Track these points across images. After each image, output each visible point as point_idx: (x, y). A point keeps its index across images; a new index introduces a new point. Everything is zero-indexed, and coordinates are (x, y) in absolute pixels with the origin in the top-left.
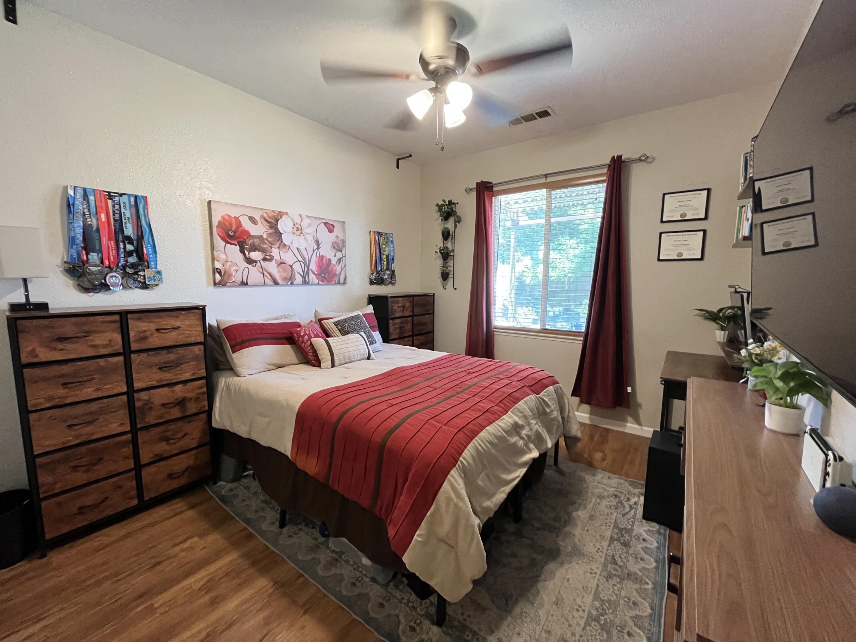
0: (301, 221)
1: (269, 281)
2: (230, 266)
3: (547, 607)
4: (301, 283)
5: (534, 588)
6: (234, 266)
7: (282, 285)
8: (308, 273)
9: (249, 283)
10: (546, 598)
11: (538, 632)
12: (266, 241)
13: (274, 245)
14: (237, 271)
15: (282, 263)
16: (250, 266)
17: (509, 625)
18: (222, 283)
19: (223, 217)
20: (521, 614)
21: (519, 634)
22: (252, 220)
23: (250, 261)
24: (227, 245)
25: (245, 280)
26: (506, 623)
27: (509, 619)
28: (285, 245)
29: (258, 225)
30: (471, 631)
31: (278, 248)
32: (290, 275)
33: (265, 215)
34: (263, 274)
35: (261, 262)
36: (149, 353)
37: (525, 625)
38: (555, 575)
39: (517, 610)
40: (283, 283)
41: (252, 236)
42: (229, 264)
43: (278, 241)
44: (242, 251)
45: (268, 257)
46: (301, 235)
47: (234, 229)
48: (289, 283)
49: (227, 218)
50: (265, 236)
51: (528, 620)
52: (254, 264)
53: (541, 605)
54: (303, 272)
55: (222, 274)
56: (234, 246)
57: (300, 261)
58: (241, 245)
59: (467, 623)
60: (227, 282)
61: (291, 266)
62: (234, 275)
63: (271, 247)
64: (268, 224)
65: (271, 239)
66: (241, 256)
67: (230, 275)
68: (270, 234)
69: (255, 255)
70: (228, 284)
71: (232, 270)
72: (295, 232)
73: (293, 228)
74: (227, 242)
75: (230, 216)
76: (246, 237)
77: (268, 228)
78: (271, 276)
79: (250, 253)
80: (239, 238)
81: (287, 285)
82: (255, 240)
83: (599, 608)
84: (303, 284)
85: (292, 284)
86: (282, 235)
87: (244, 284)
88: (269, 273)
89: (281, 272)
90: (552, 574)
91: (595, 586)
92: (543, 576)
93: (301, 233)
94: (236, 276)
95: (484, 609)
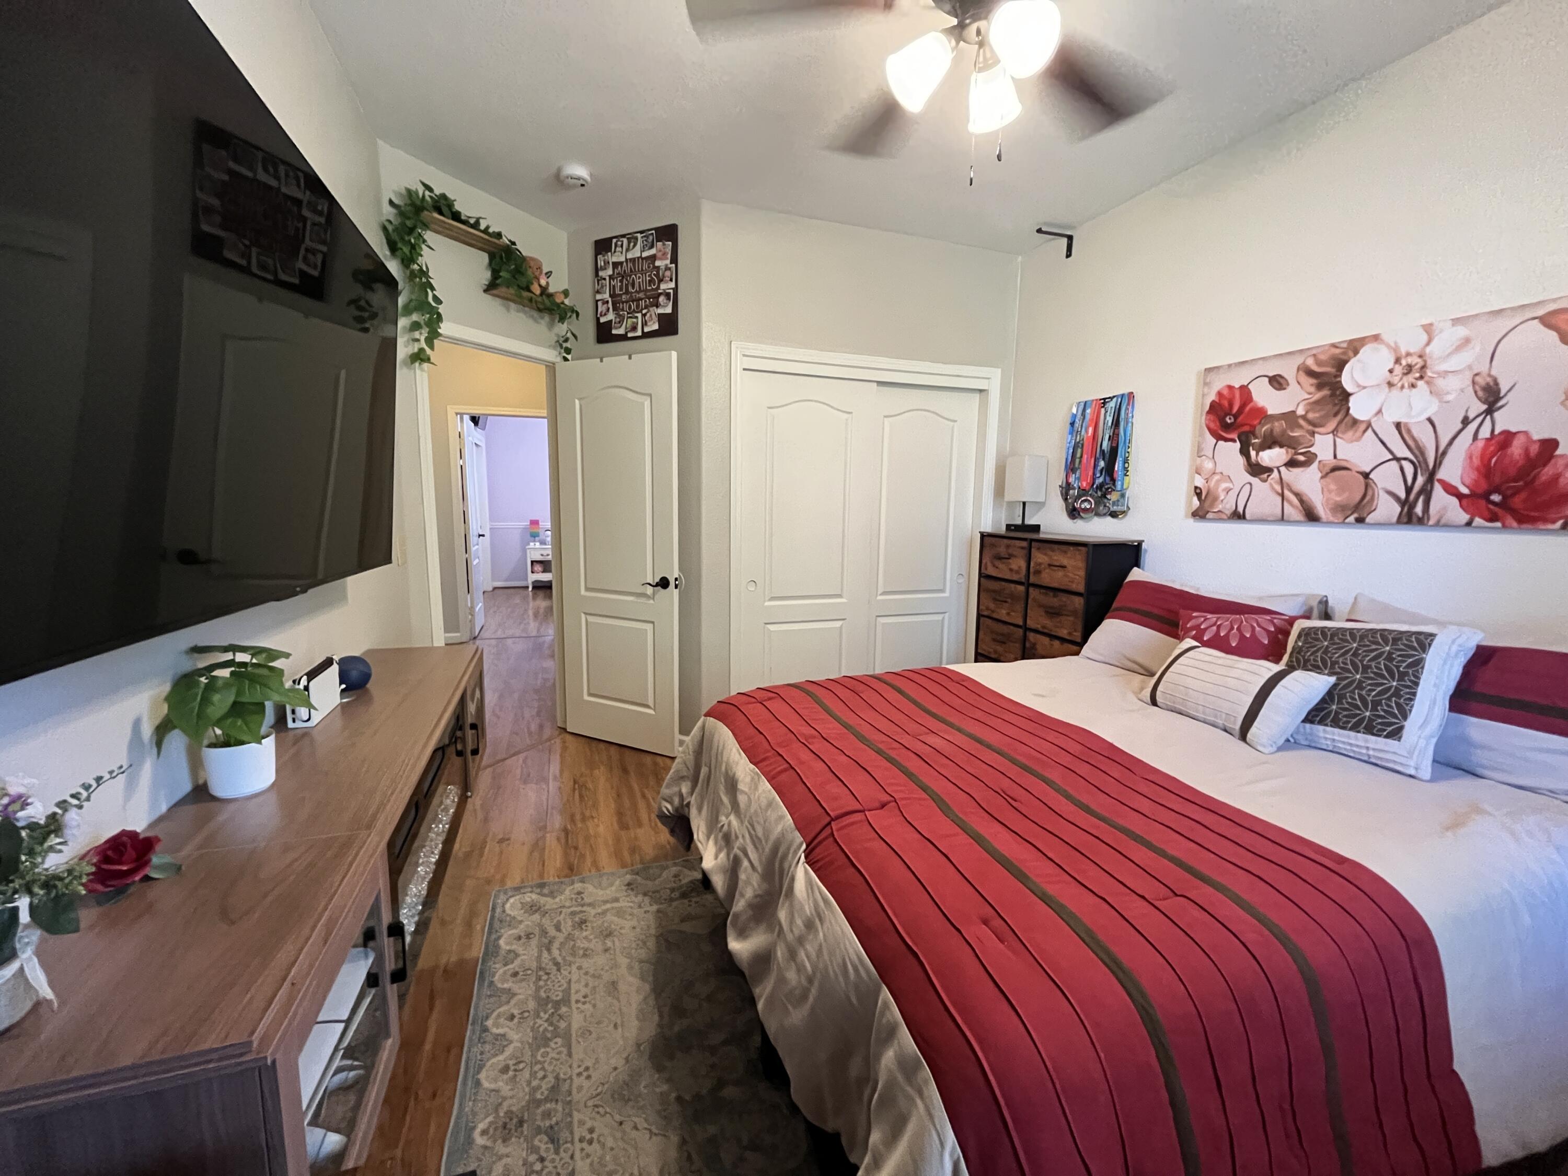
0: (1428, 344)
1: (1293, 512)
2: (1218, 482)
3: (623, 970)
4: (1395, 519)
5: (651, 979)
6: (1225, 481)
7: (1329, 523)
8: (1427, 492)
9: (1248, 516)
10: (631, 979)
11: (617, 943)
12: (1302, 422)
13: (1321, 426)
14: (1228, 491)
15: (1335, 469)
16: (1255, 481)
17: (649, 927)
18: (1200, 513)
19: (1220, 394)
20: (644, 943)
21: (634, 928)
22: (1277, 382)
23: (1257, 470)
24: (1221, 443)
25: (1240, 510)
26: (653, 926)
27: (653, 931)
28: (1355, 422)
29: (1289, 389)
30: (676, 899)
31: (1334, 432)
32: (1358, 497)
33: (1310, 362)
34: (1282, 495)
35: (1283, 469)
36: (1042, 591)
37: (633, 939)
38: (638, 1018)
39: (651, 943)
40: (1331, 519)
41: (1272, 416)
42: (1217, 477)
43: (1336, 415)
44: (1244, 452)
45: (1301, 458)
46: (1420, 383)
47: (1235, 409)
48: (1351, 519)
49: (1225, 392)
50: (1301, 411)
51: (634, 945)
52: (1265, 475)
53: (630, 968)
54: (1409, 490)
55: (1203, 497)
56: (1230, 443)
57: (1398, 459)
58: (1243, 438)
59: (686, 901)
60: (1208, 512)
61: (1366, 475)
62: (1222, 497)
63: (1313, 434)
64: (1314, 381)
65: (1317, 415)
66: (1241, 460)
67: (1216, 499)
68: (1317, 403)
69: (1272, 457)
70: (1210, 516)
71: (1220, 490)
72: (1395, 380)
73: (1391, 371)
74: (1219, 438)
75: (1230, 388)
76: (1256, 422)
77: (1312, 389)
78: (1302, 501)
79: (1261, 453)
80: (1243, 425)
81: (1343, 522)
82: (1276, 424)
83: (558, 1021)
84: (1399, 521)
85: (1360, 520)
86: (1352, 399)
87: (1238, 516)
88: (1297, 495)
89: (1330, 491)
90: (642, 1016)
91: (574, 1051)
92: (652, 1002)
93: (1421, 377)
94: (1225, 501)
95: (683, 920)
